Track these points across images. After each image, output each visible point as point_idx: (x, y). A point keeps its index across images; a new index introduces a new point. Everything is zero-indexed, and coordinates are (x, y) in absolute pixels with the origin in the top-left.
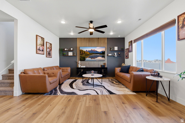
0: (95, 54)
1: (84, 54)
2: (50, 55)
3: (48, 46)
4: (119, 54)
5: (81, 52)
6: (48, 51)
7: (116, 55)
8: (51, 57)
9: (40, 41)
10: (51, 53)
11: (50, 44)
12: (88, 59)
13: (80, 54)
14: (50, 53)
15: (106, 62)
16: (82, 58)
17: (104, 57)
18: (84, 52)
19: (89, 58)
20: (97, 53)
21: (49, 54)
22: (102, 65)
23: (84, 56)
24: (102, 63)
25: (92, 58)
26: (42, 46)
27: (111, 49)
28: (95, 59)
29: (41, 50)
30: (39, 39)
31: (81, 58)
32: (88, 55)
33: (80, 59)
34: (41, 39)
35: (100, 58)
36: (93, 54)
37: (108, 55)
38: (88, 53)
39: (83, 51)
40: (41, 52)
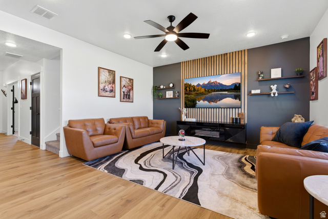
0: (217, 91)
1: (193, 93)
2: (129, 98)
3: (124, 83)
4: (286, 88)
5: (188, 89)
6: (124, 92)
7: (274, 91)
8: (131, 101)
9: (105, 76)
10: (131, 94)
11: (129, 79)
12: (201, 103)
13: (185, 94)
14: (129, 95)
15: (245, 110)
16: (189, 101)
17: (238, 97)
18: (194, 88)
19: (204, 100)
20: (222, 88)
21: (127, 96)
22: (233, 119)
23: (192, 96)
24: (234, 114)
25: (210, 100)
26: (110, 84)
27: (259, 76)
28: (218, 102)
29: (108, 89)
30: (103, 73)
31: (187, 102)
32: (202, 94)
33: (185, 103)
34: (107, 74)
35: (228, 101)
36: (214, 92)
37: (251, 92)
38: (203, 90)
39: (190, 85)
40: (107, 94)
